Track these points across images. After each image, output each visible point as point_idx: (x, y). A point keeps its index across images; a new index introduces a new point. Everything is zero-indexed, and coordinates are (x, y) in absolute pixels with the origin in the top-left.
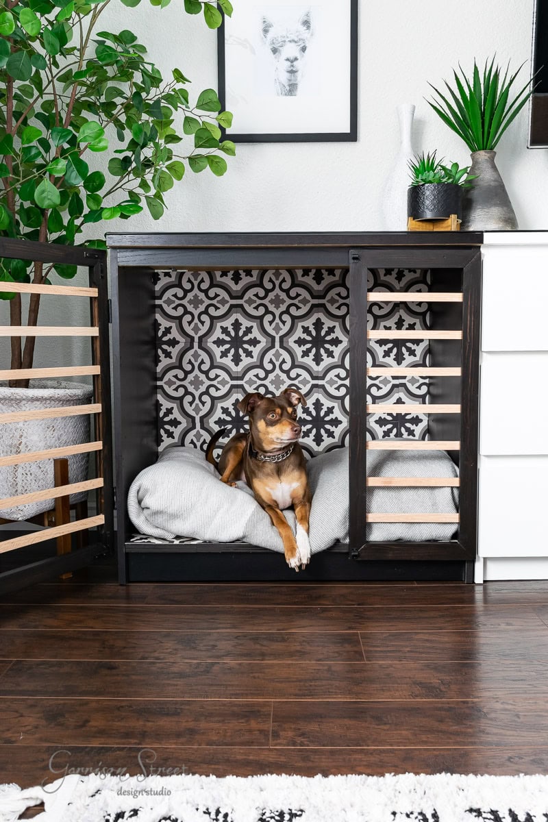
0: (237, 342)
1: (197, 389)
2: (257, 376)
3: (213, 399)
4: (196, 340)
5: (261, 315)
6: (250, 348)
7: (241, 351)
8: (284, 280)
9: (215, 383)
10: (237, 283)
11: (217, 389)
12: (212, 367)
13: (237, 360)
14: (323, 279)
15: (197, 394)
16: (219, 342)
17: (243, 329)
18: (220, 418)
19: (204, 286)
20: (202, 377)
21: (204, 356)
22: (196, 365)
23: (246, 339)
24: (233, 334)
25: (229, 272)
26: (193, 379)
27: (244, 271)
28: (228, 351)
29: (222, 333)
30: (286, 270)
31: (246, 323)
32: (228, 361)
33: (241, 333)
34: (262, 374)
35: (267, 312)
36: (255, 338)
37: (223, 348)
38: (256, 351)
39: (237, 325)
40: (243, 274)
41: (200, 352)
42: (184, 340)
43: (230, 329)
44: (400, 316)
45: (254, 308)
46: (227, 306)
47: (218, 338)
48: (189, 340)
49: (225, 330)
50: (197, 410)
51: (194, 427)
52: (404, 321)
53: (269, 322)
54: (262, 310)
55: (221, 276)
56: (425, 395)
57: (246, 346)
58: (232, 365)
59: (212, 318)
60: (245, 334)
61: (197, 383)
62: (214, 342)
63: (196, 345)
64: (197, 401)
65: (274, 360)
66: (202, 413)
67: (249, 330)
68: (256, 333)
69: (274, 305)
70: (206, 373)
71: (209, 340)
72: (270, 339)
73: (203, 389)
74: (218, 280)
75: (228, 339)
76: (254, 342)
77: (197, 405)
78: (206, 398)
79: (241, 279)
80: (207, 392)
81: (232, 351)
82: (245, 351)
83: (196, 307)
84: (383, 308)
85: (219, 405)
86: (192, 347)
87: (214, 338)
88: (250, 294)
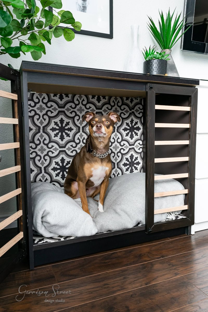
0: (62, 129)
1: (42, 153)
2: (72, 146)
3: (51, 158)
4: (42, 128)
5: (74, 116)
6: (69, 132)
7: (64, 134)
8: (83, 100)
9: (51, 150)
10: (61, 100)
11: (53, 153)
12: (50, 141)
13: (62, 138)
14: (101, 100)
15: (42, 156)
16: (53, 129)
17: (65, 123)
18: (54, 167)
19: (45, 101)
20: (45, 147)
21: (46, 136)
22: (42, 141)
23: (66, 128)
24: (60, 125)
25: (57, 94)
26: (40, 148)
27: (65, 95)
28: (58, 134)
29: (55, 125)
30: (85, 95)
31: (66, 120)
32: (58, 139)
33: (64, 125)
34: (74, 145)
35: (76, 115)
36: (71, 127)
37: (55, 132)
38: (71, 133)
39: (62, 121)
40: (64, 96)
41: (44, 134)
42: (35, 128)
43: (59, 123)
44: (132, 118)
45: (70, 113)
46: (57, 112)
47: (53, 127)
48: (38, 128)
49: (56, 123)
50: (43, 164)
51: (41, 172)
52: (133, 120)
53: (77, 120)
54: (73, 114)
55: (54, 96)
56: (141, 152)
57: (66, 131)
58: (59, 141)
59: (50, 117)
60: (66, 125)
61: (42, 150)
62: (51, 129)
63: (41, 131)
64: (42, 159)
65: (80, 138)
66: (45, 165)
67: (68, 124)
68: (71, 125)
69: (79, 112)
70: (47, 145)
71: (48, 128)
72: (78, 128)
73: (45, 153)
74: (52, 98)
75: (58, 128)
76: (70, 129)
77: (42, 161)
78: (47, 158)
79: (63, 98)
80: (47, 155)
81: (60, 134)
82: (66, 134)
83: (41, 112)
84: (125, 115)
85: (54, 161)
86: (39, 132)
87: (51, 127)
88: (68, 106)
